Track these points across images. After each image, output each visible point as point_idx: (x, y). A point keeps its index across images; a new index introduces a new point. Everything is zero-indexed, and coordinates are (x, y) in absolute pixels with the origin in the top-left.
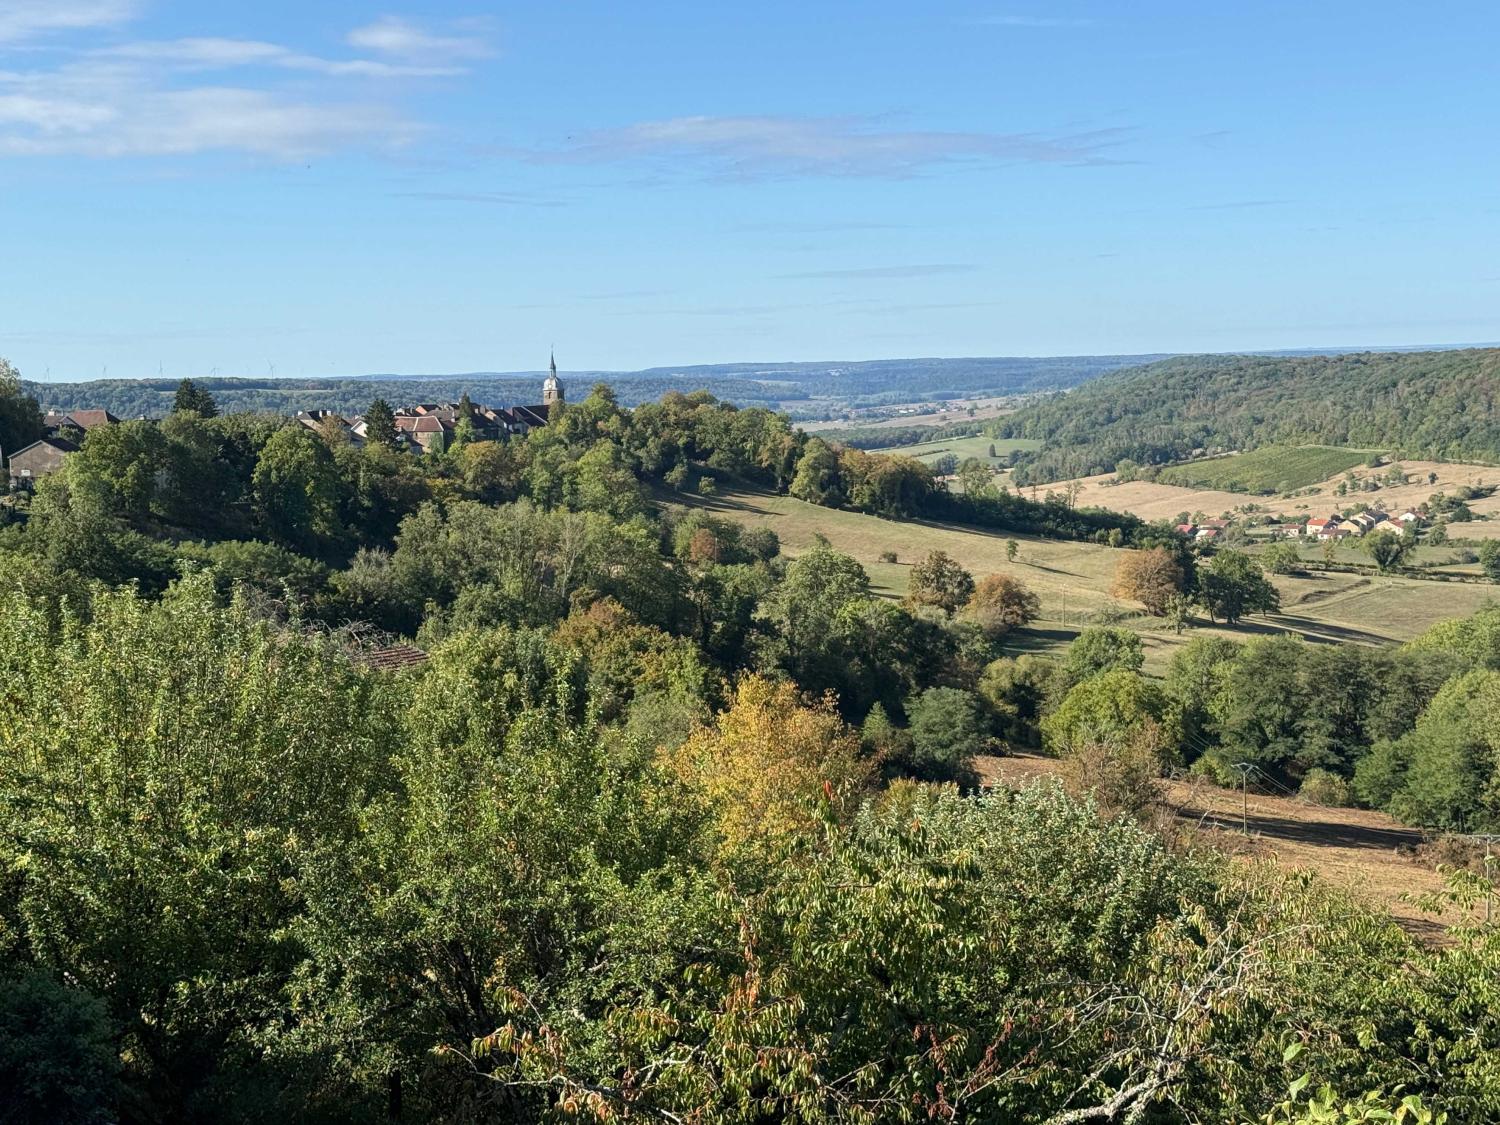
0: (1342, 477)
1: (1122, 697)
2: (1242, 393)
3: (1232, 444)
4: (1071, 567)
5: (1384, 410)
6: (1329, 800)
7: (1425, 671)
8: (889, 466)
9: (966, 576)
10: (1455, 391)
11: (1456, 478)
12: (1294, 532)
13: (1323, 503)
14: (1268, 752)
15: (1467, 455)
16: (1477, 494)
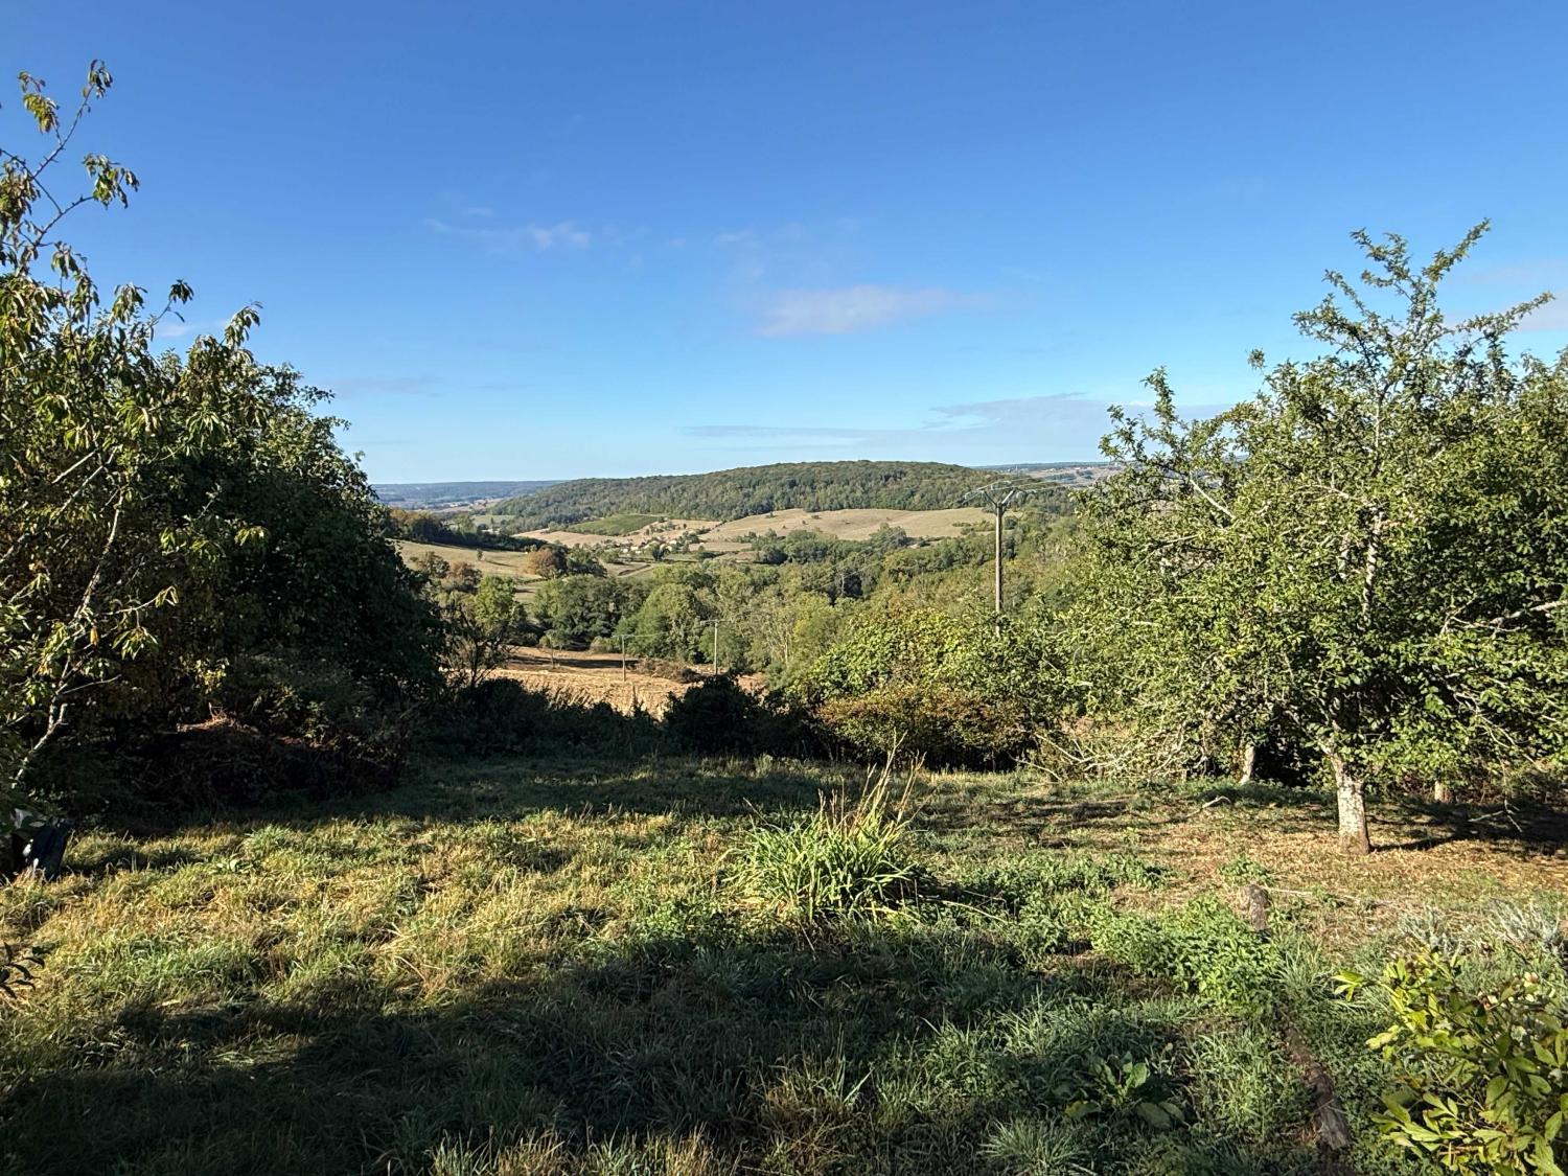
0: (648, 527)
1: (487, 601)
2: (606, 492)
3: (601, 515)
4: (510, 563)
5: (664, 498)
6: (603, 651)
7: (646, 586)
8: (417, 517)
9: (446, 563)
10: (693, 489)
11: (694, 526)
12: (626, 550)
13: (640, 538)
14: (575, 630)
15: (698, 517)
16: (702, 532)
